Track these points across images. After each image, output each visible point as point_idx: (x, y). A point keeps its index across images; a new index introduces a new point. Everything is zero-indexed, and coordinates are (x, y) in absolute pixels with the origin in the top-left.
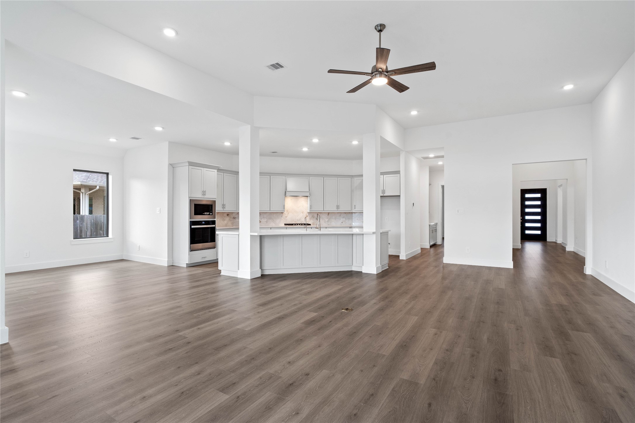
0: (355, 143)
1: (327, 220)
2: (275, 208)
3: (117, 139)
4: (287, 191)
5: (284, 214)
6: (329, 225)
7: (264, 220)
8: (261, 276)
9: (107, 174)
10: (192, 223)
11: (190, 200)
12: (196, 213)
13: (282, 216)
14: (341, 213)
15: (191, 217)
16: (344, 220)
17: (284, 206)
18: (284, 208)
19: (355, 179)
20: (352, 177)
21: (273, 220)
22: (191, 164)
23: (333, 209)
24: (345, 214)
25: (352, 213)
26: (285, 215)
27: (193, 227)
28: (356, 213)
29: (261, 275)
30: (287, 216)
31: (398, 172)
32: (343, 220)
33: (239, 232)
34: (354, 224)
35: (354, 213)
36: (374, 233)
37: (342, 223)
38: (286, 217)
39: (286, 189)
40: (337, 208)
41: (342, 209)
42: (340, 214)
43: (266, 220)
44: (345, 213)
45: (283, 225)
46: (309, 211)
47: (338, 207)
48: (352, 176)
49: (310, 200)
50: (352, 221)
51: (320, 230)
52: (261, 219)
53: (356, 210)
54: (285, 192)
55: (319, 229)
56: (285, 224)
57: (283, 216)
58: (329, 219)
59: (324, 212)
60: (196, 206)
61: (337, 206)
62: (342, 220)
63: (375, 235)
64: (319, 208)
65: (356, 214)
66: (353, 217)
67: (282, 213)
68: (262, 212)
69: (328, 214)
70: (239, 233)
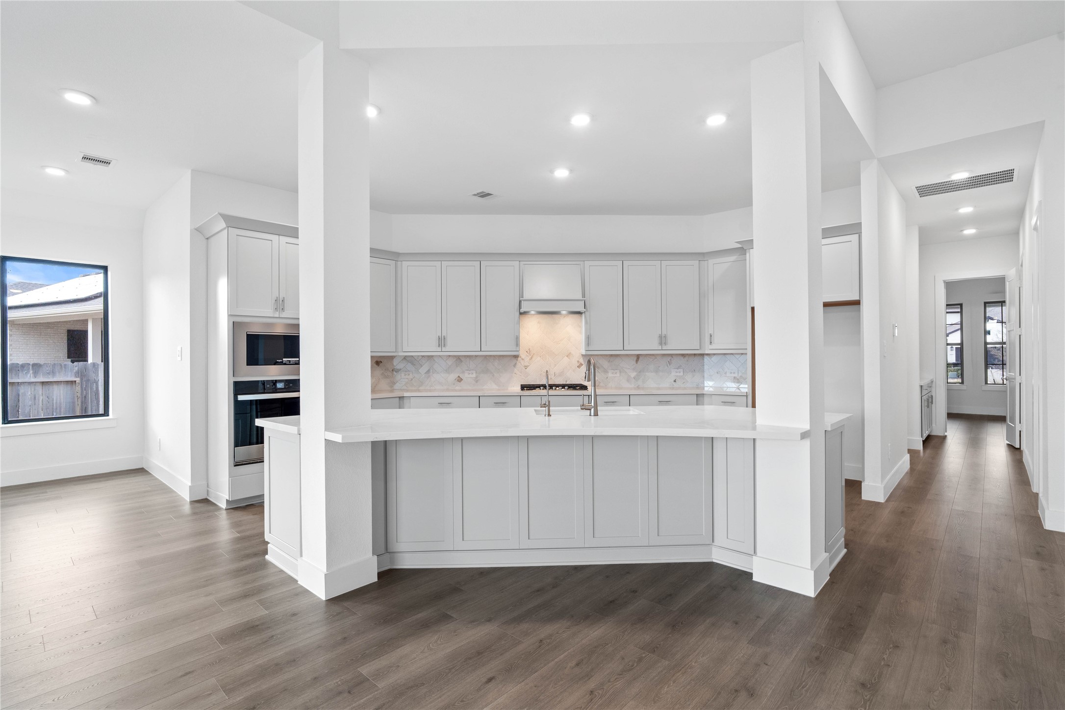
0: (716, 121)
1: (633, 374)
2: (496, 345)
3: (67, 171)
4: (524, 300)
5: (519, 358)
6: (638, 388)
7: (471, 376)
8: (376, 580)
9: (105, 269)
10: (240, 387)
11: (233, 322)
12: (253, 359)
13: (515, 365)
14: (671, 355)
15: (234, 371)
16: (681, 374)
17: (517, 339)
18: (517, 344)
19: (711, 262)
20: (702, 256)
21: (493, 375)
22: (233, 222)
23: (651, 345)
24: (682, 358)
25: (703, 355)
26: (522, 362)
27: (241, 398)
28: (714, 354)
29: (381, 575)
30: (526, 364)
31: (855, 229)
32: (678, 374)
33: (297, 424)
34: (709, 386)
35: (707, 354)
36: (804, 435)
37: (675, 381)
38: (526, 367)
39: (521, 294)
40: (661, 344)
41: (676, 345)
42: (670, 358)
43: (474, 375)
44: (683, 355)
45: (518, 389)
46: (584, 352)
47: (663, 340)
48: (703, 254)
49: (586, 323)
50: (704, 377)
51: (596, 414)
52: (463, 372)
53: (711, 347)
54: (520, 302)
55: (593, 410)
56: (523, 387)
57: (518, 365)
58: (640, 372)
59: (627, 355)
60: (253, 340)
61: (660, 337)
62: (674, 374)
63: (807, 443)
64: (609, 343)
65: (714, 358)
66: (706, 367)
67: (516, 357)
68: (465, 356)
69: (635, 359)
70: (299, 430)
